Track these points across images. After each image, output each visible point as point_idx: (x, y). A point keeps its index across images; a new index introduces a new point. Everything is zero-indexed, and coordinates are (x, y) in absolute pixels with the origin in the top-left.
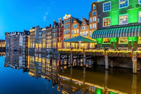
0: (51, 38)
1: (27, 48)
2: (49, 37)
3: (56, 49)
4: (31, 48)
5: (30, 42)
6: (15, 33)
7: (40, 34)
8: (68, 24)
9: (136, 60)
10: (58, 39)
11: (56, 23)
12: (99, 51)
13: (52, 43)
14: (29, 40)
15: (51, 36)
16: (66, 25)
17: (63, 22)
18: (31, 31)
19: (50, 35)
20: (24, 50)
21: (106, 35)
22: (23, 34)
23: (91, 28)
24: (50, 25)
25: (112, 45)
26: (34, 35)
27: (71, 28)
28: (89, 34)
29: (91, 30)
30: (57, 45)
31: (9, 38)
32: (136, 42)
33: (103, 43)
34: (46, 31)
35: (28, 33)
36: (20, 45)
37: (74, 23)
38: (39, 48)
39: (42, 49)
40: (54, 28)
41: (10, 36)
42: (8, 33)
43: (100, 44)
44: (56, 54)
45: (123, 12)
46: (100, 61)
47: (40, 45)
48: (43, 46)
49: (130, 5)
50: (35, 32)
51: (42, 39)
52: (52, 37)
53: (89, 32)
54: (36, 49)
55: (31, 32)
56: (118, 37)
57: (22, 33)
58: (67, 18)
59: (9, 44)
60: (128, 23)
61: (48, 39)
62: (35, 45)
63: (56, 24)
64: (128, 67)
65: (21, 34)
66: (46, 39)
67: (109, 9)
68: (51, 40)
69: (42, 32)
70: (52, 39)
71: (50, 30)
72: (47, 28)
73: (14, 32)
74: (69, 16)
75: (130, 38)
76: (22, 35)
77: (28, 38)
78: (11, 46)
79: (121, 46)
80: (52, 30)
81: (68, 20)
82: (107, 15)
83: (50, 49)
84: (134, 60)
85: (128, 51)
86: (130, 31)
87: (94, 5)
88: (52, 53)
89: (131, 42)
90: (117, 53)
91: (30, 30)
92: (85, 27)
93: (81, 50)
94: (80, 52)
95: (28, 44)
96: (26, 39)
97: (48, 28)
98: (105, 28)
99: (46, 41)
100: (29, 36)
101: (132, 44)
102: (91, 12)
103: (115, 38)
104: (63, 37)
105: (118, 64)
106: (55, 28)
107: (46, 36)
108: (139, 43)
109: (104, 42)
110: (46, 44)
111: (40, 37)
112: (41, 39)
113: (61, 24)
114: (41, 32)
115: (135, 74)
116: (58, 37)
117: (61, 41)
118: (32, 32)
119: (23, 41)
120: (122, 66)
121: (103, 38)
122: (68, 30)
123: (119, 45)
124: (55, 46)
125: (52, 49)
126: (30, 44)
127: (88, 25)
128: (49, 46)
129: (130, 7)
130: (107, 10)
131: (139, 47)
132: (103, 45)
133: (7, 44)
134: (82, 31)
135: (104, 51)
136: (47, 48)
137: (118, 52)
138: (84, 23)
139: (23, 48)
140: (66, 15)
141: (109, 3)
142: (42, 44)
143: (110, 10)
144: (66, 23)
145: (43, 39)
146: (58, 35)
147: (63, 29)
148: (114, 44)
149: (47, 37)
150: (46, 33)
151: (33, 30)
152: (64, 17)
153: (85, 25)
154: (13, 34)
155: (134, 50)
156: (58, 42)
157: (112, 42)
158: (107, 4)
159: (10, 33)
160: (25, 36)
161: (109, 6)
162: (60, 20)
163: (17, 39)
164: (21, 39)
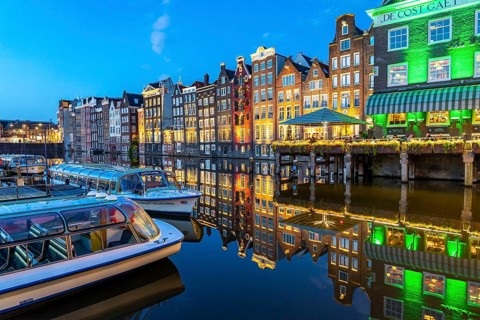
0: (213, 113)
1: (135, 143)
2: (206, 110)
3: (229, 144)
4: (150, 145)
5: (146, 127)
6: (93, 101)
7: (177, 101)
8: (267, 75)
9: (472, 160)
10: (237, 117)
11: (227, 71)
12: (386, 143)
13: (216, 128)
14: (141, 120)
15: (212, 109)
16: (260, 78)
17: (250, 68)
18: (146, 94)
19: (210, 106)
20: (126, 149)
21: (402, 107)
22: (119, 103)
23: (335, 84)
24: (207, 77)
25: (411, 128)
26: (157, 106)
27: (276, 84)
28: (330, 101)
29: (334, 89)
30: (233, 133)
31: (73, 115)
32: (469, 121)
33: (389, 126)
34: (197, 95)
35: (136, 101)
36: (112, 135)
37: (286, 72)
38: (174, 143)
39: (185, 144)
40: (223, 86)
41: (75, 111)
42: (69, 102)
43: (380, 128)
44: (229, 158)
45: (439, 51)
46: (380, 166)
47: (179, 135)
48: (189, 137)
49: (456, 37)
50: (160, 96)
51: (184, 116)
52: (216, 111)
53: (331, 96)
54: (167, 145)
55: (148, 99)
56: (425, 110)
57: (115, 101)
58: (264, 57)
59: (75, 133)
60: (449, 79)
61: (204, 118)
62: (162, 136)
63: (230, 74)
64: (449, 178)
65: (112, 105)
66: (197, 116)
67: (404, 45)
68: (213, 119)
69: (183, 96)
70: (215, 116)
71: (208, 92)
72: (198, 84)
73: (90, 99)
74: (271, 52)
75: (457, 112)
76: (115, 105)
77: (136, 114)
78: (80, 140)
79: (434, 130)
80: (215, 91)
81: (266, 64)
82: (399, 57)
83: (211, 143)
84: (468, 160)
85: (454, 142)
86: (457, 98)
87: (344, 24)
88: (219, 154)
89: (456, 122)
90: (430, 145)
91: (143, 93)
92: (317, 83)
93: (338, 142)
94: (338, 146)
95: (137, 133)
96: (130, 119)
97: (202, 85)
98: (395, 89)
99: (197, 123)
100: (140, 110)
101: (458, 125)
102: (336, 41)
103: (418, 114)
104: (251, 109)
105: (426, 171)
106: (226, 85)
107: (198, 108)
108: (474, 123)
109: (391, 123)
110: (198, 130)
111: (178, 112)
112: (180, 116)
113: (244, 74)
114: (179, 96)
115: (469, 187)
116: (237, 109)
117: (246, 121)
118: (152, 98)
119: (123, 125)
120: (434, 175)
121: (388, 112)
122: (266, 91)
123: (428, 128)
124: (227, 136)
125: (217, 144)
126: (146, 131)
127: (327, 76)
128: (207, 135)
129: (456, 42)
130: (398, 46)
131: (475, 132)
132: (389, 129)
133: (66, 134)
134: (311, 94)
135: (398, 142)
136: (202, 141)
137: (432, 143)
138: (315, 71)
139: (123, 145)
140: (260, 50)
141: (404, 31)
142: (185, 131)
143: (407, 48)
144: (260, 72)
145: (188, 116)
146: (236, 103)
147: (251, 89)
148: (415, 127)
149: (200, 111)
150: (197, 101)
151: (156, 91)
152: (252, 56)
153: (318, 78)
154: (87, 104)
155: (468, 137)
156: (237, 123)
157: (412, 123)
158: (398, 32)
159: (74, 102)
160: (126, 110)
161: (404, 38)
162: (241, 63)
163: (99, 120)
164: (115, 118)
